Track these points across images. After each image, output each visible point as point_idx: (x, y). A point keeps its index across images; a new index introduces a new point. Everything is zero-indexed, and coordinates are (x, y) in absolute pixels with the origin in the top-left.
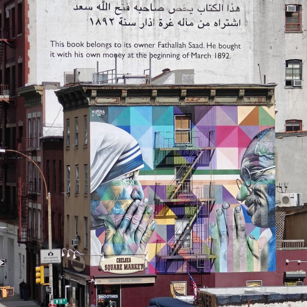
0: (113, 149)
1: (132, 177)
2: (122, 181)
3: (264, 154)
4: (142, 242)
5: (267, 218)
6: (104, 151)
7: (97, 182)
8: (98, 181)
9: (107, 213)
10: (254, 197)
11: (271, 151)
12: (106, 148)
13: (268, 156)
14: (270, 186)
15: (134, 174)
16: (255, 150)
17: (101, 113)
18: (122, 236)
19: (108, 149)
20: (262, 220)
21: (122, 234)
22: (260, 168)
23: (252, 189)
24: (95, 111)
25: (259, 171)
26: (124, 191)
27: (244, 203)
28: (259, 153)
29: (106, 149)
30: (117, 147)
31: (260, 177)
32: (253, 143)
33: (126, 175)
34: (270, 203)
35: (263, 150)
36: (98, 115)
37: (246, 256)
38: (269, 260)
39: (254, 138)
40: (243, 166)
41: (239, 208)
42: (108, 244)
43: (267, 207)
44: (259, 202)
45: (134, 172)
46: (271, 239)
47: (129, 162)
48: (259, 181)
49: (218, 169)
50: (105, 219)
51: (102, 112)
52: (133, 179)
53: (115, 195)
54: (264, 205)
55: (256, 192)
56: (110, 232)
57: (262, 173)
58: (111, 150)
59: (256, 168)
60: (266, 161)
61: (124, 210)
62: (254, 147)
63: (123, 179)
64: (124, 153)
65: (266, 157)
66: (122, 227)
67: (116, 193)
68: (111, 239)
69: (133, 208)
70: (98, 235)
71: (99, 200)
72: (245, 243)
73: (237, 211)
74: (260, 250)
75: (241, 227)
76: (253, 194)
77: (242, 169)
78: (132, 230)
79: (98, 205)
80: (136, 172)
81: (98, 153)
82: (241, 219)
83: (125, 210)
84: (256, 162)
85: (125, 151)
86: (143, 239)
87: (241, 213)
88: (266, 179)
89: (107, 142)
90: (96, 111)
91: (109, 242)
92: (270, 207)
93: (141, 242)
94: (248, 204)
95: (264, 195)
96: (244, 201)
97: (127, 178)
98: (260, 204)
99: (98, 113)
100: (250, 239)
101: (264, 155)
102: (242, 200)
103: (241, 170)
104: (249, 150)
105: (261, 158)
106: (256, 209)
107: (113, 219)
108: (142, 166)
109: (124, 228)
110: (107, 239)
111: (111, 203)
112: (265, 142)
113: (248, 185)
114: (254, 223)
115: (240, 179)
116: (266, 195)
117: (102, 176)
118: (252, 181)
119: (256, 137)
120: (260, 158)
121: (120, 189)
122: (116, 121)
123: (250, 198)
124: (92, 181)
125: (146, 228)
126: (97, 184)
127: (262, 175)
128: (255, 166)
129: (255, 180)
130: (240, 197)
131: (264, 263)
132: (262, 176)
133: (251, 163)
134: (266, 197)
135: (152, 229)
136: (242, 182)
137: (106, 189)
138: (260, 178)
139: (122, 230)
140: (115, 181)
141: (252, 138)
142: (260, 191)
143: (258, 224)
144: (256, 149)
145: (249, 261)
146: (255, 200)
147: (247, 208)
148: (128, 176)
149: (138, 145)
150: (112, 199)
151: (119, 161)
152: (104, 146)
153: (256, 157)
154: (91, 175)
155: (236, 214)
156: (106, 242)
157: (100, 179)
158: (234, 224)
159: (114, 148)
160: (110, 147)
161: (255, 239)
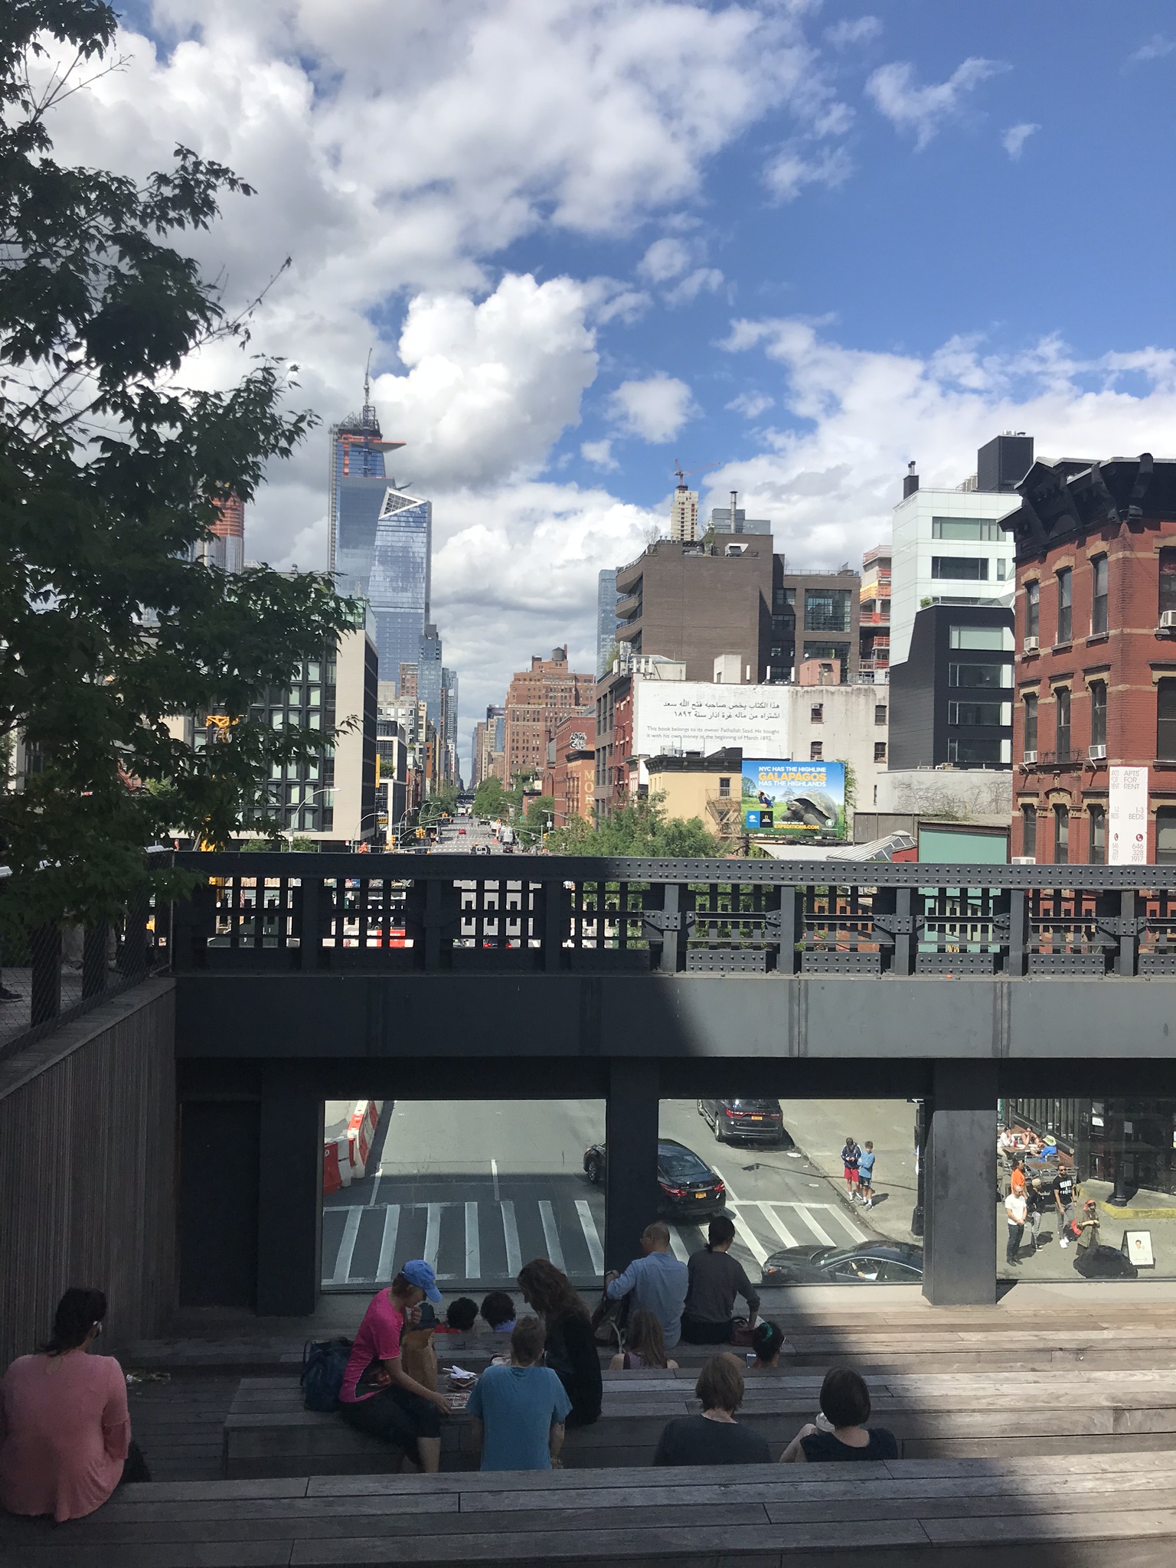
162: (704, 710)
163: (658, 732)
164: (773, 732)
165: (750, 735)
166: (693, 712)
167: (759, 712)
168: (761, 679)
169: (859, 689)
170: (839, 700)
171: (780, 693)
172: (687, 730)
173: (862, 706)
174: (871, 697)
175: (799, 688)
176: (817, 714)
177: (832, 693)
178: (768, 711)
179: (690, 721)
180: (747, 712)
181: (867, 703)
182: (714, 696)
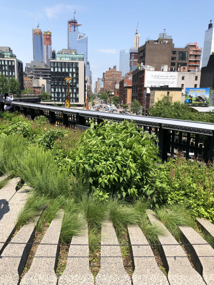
162: (159, 77)
163: (149, 82)
164: (174, 82)
165: (169, 83)
166: (157, 78)
167: (171, 78)
168: (171, 70)
169: (192, 73)
170: (188, 75)
171: (175, 74)
172: (156, 82)
173: (193, 77)
174: (195, 74)
175: (180, 73)
176: (183, 78)
177: (187, 74)
178: (173, 77)
179: (157, 80)
180: (169, 78)
181: (194, 76)
182: (162, 74)
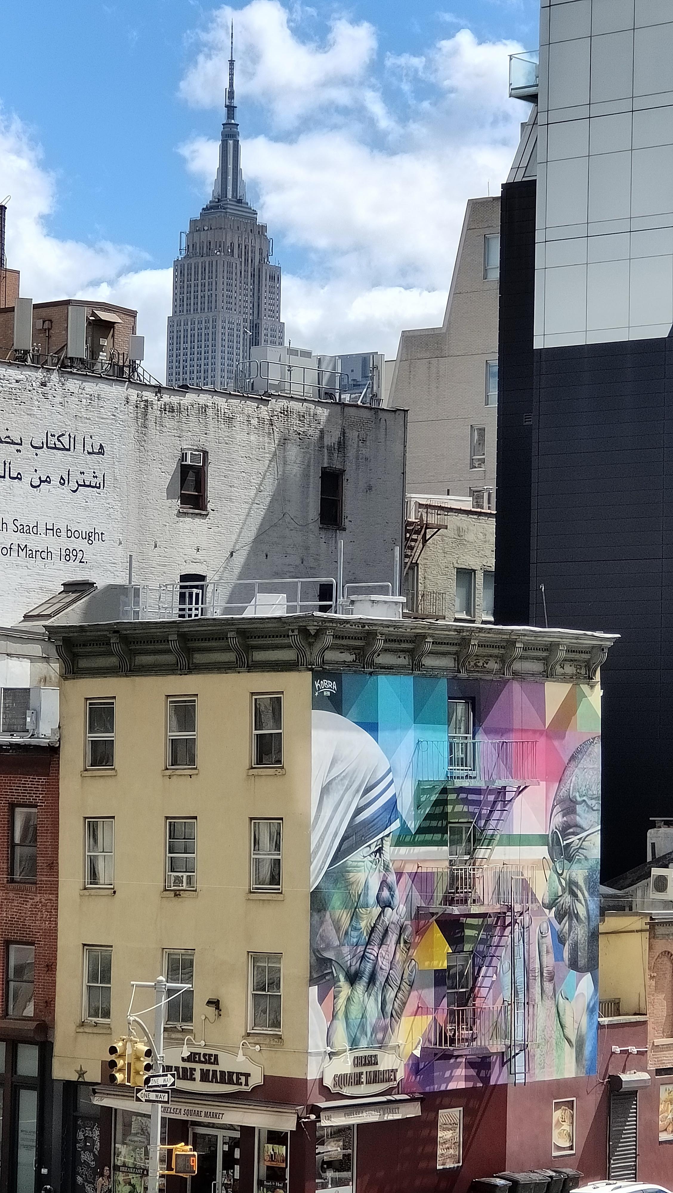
0: (350, 781)
1: (380, 851)
2: (364, 862)
3: (585, 798)
4: (394, 1013)
5: (586, 949)
6: (334, 783)
7: (322, 864)
8: (324, 862)
9: (337, 943)
10: (567, 899)
11: (594, 793)
12: (338, 776)
13: (589, 802)
14: (592, 874)
15: (382, 844)
16: (571, 788)
17: (330, 688)
18: (361, 999)
19: (342, 780)
20: (579, 953)
21: (361, 996)
22: (578, 830)
23: (565, 879)
24: (320, 683)
25: (575, 838)
26: (366, 887)
27: (552, 914)
28: (577, 795)
29: (337, 781)
30: (355, 776)
31: (577, 852)
32: (567, 773)
33: (369, 846)
34: (591, 912)
35: (583, 788)
36: (325, 693)
37: (554, 1041)
38: (588, 1049)
39: (570, 761)
40: (553, 826)
41: (545, 925)
42: (337, 1021)
43: (587, 923)
44: (576, 912)
45: (382, 839)
46: (591, 999)
47: (374, 813)
48: (576, 863)
49: (516, 831)
50: (334, 959)
51: (332, 686)
52: (380, 857)
53: (352, 896)
54: (583, 919)
55: (571, 888)
56: (340, 992)
57: (581, 841)
58: (346, 782)
59: (571, 830)
60: (586, 815)
61: (365, 934)
62: (569, 782)
63: (365, 857)
64: (367, 791)
65: (588, 806)
66: (361, 978)
67: (353, 892)
68: (343, 1008)
69: (380, 928)
70: (321, 999)
71: (325, 910)
72: (554, 1010)
73: (542, 933)
74: (576, 1026)
75: (549, 973)
76: (567, 892)
77: (550, 834)
78: (378, 983)
79: (322, 923)
80: (386, 838)
81: (325, 790)
82: (548, 952)
83: (367, 935)
84: (572, 816)
85: (368, 785)
86: (396, 1005)
87: (549, 940)
88: (586, 858)
89: (339, 762)
90: (322, 682)
91: (340, 1018)
92: (591, 923)
93: (392, 1015)
94: (560, 917)
95: (583, 894)
96: (554, 909)
97: (372, 853)
98: (577, 916)
99: (325, 688)
100: (561, 1000)
101: (584, 801)
102: (550, 909)
103: (550, 836)
104: (562, 787)
105: (580, 806)
106: (570, 930)
107: (346, 959)
108: (396, 825)
109: (365, 979)
110: (336, 1010)
111: (345, 915)
112: (585, 770)
113: (560, 872)
114: (567, 962)
115: (548, 857)
116: (586, 894)
117: (330, 848)
118: (566, 861)
119: (573, 758)
120: (579, 808)
121: (359, 882)
122: (353, 711)
123: (562, 902)
124: (314, 860)
125: (400, 979)
126: (321, 869)
127: (580, 848)
128: (570, 827)
129: (570, 859)
130: (547, 901)
131: (580, 1056)
132: (580, 851)
133: (565, 819)
134: (586, 900)
135: (410, 981)
136: (551, 864)
137: (336, 881)
138: (577, 854)
139: (360, 987)
140: (352, 861)
141: (567, 762)
142: (576, 884)
143: (574, 965)
144: (572, 785)
145: (559, 1052)
146: (569, 907)
147: (558, 927)
148: (374, 848)
149: (389, 771)
150: (346, 908)
151: (359, 811)
152: (334, 773)
153: (572, 804)
154: (313, 847)
155: (540, 941)
156: (334, 1016)
157: (327, 855)
158: (538, 966)
159: (351, 778)
160: (343, 774)
161: (568, 999)
